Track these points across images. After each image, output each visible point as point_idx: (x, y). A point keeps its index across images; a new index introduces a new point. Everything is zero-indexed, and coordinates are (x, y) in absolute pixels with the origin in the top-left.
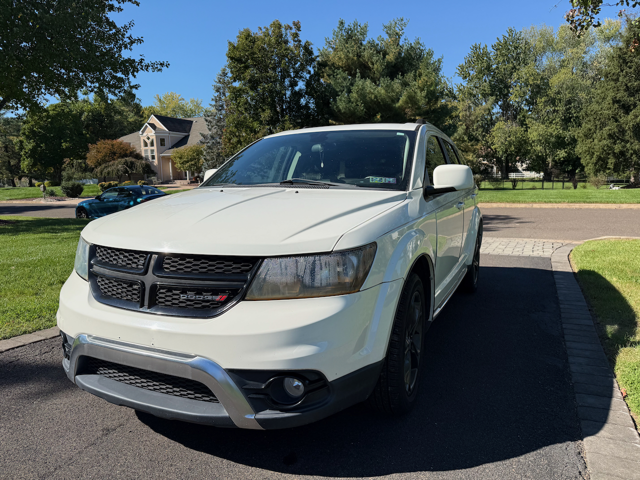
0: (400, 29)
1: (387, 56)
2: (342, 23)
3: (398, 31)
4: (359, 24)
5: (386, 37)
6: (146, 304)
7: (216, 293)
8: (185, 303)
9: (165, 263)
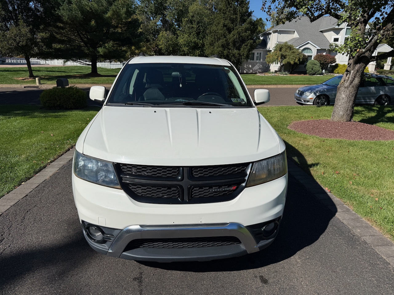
6: (186, 198)
7: (229, 186)
8: (212, 194)
9: (194, 172)
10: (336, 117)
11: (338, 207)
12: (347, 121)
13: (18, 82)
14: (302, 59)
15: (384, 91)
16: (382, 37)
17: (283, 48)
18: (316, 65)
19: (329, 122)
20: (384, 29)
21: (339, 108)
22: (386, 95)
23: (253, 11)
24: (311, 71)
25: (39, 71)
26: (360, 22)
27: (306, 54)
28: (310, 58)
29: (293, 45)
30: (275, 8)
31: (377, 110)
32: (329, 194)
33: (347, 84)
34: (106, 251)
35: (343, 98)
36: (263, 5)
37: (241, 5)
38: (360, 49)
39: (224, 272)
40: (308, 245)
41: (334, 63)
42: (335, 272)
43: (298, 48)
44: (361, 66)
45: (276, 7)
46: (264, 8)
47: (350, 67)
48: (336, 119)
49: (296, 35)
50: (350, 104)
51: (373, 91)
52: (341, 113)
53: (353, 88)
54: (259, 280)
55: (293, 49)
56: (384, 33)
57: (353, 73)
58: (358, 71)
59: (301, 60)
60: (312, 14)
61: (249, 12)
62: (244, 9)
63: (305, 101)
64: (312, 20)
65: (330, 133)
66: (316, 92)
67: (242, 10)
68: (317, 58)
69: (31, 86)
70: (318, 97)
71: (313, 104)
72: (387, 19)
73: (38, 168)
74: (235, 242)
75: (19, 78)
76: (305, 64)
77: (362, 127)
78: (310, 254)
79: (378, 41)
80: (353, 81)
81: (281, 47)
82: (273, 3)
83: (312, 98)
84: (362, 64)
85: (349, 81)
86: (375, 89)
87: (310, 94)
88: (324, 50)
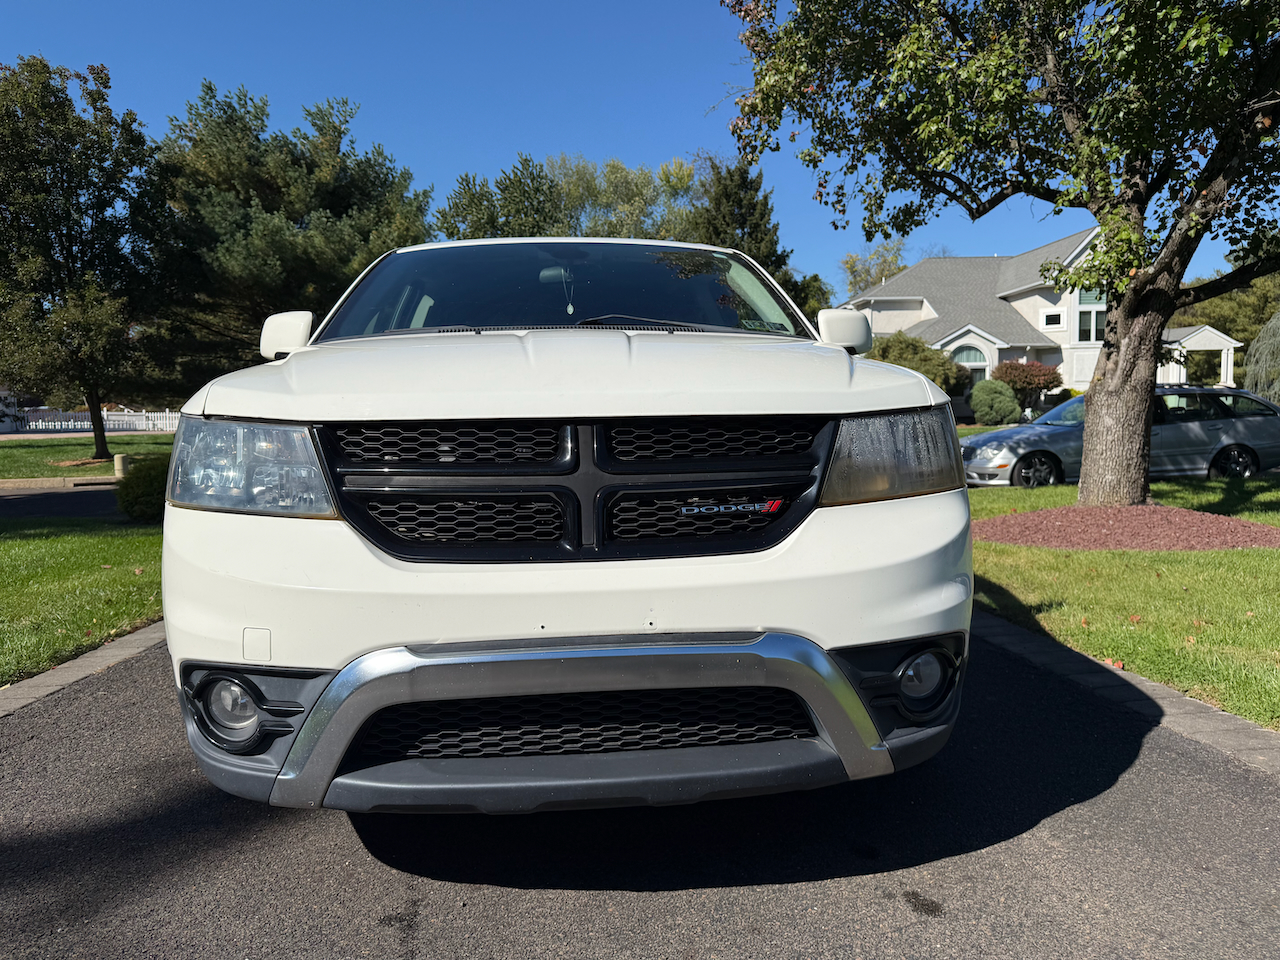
0: (342, 119)
1: (317, 170)
2: (210, 89)
3: (337, 123)
4: (249, 96)
5: (312, 133)
6: (589, 538)
7: (756, 497)
8: (692, 524)
9: (618, 443)
10: (1096, 491)
11: (1160, 702)
12: (1134, 503)
13: (55, 472)
14: (955, 378)
15: (1231, 433)
16: (1201, 221)
17: (890, 347)
18: (1000, 393)
19: (1074, 511)
20: (1205, 197)
21: (1102, 463)
22: (1242, 448)
23: (792, 251)
24: (987, 414)
25: (128, 444)
26: (1123, 200)
27: (968, 365)
28: (978, 375)
29: (923, 340)
30: (857, 189)
31: (1222, 489)
32: (1120, 673)
33: (1115, 381)
34: (271, 778)
35: (1109, 429)
36: (821, 185)
37: (754, 236)
38: (1138, 267)
39: (755, 887)
40: (1081, 798)
41: (1057, 386)
42: (1207, 869)
43: (939, 347)
44: (1151, 323)
45: (860, 188)
46: (824, 195)
47: (1115, 333)
48: (1095, 500)
49: (928, 312)
50: (1134, 445)
51: (1196, 436)
52: (1109, 477)
53: (1135, 394)
54: (902, 904)
55: (924, 350)
56: (1205, 206)
57: (1129, 345)
58: (1142, 339)
59: (952, 381)
60: (975, 198)
61: (779, 252)
62: (763, 244)
63: (982, 476)
64: (975, 214)
65: (1084, 540)
66: (1015, 445)
67: (759, 248)
68: (1001, 372)
69: (97, 481)
70: (1025, 461)
71: (1012, 484)
72: (1206, 174)
73: (71, 648)
74: (795, 728)
75: (63, 461)
76: (967, 392)
77: (1186, 518)
78: (1096, 825)
79: (1192, 233)
80: (1132, 370)
81: (884, 345)
82: (852, 173)
83: (1005, 466)
84: (1151, 316)
85: (1119, 372)
86: (1203, 427)
87: (996, 452)
88: (1021, 351)
